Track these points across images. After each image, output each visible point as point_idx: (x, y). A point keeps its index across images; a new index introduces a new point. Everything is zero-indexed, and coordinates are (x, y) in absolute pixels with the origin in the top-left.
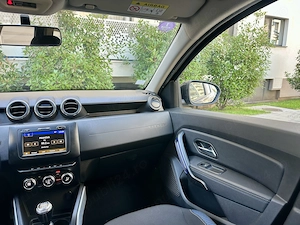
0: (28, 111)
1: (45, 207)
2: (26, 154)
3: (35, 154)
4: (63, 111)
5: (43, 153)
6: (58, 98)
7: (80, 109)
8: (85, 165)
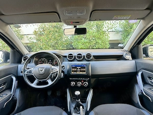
0: (74, 57)
1: (77, 93)
2: (73, 73)
3: (75, 73)
4: (86, 58)
5: (78, 73)
6: (84, 53)
7: (92, 57)
8: (93, 80)
